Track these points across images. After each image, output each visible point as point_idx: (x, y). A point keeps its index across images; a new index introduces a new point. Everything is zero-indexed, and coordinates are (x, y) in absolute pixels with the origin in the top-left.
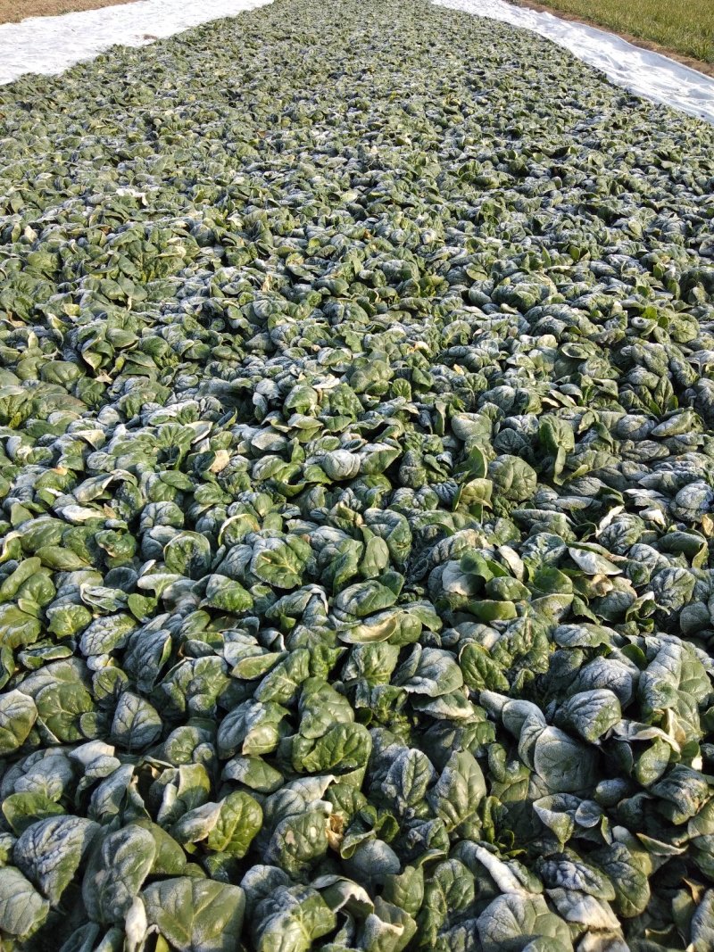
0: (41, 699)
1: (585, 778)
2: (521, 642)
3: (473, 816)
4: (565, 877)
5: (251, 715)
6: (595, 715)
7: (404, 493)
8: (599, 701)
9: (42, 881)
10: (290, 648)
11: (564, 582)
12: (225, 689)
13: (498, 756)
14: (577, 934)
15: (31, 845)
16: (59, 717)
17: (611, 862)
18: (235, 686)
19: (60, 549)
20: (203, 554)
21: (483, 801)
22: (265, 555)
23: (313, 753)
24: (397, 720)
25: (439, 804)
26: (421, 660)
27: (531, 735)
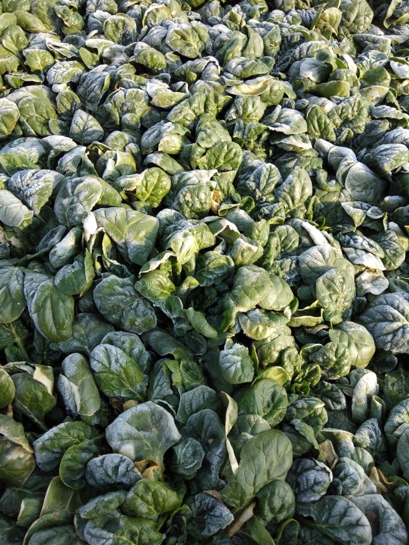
0: (22, 105)
1: (375, 196)
2: (350, 111)
3: (302, 206)
4: (356, 242)
5: (165, 127)
6: (393, 156)
7: (277, 13)
8: (397, 149)
9: (28, 200)
10: (192, 92)
11: (386, 78)
12: (147, 113)
13: (323, 175)
14: (358, 271)
15: (19, 180)
16: (34, 118)
17: (384, 241)
18: (153, 112)
19: (30, 15)
20: (131, 31)
21: (309, 199)
22: (177, 32)
23: (204, 157)
24: (259, 149)
25: (282, 195)
26: (281, 114)
27: (347, 166)
